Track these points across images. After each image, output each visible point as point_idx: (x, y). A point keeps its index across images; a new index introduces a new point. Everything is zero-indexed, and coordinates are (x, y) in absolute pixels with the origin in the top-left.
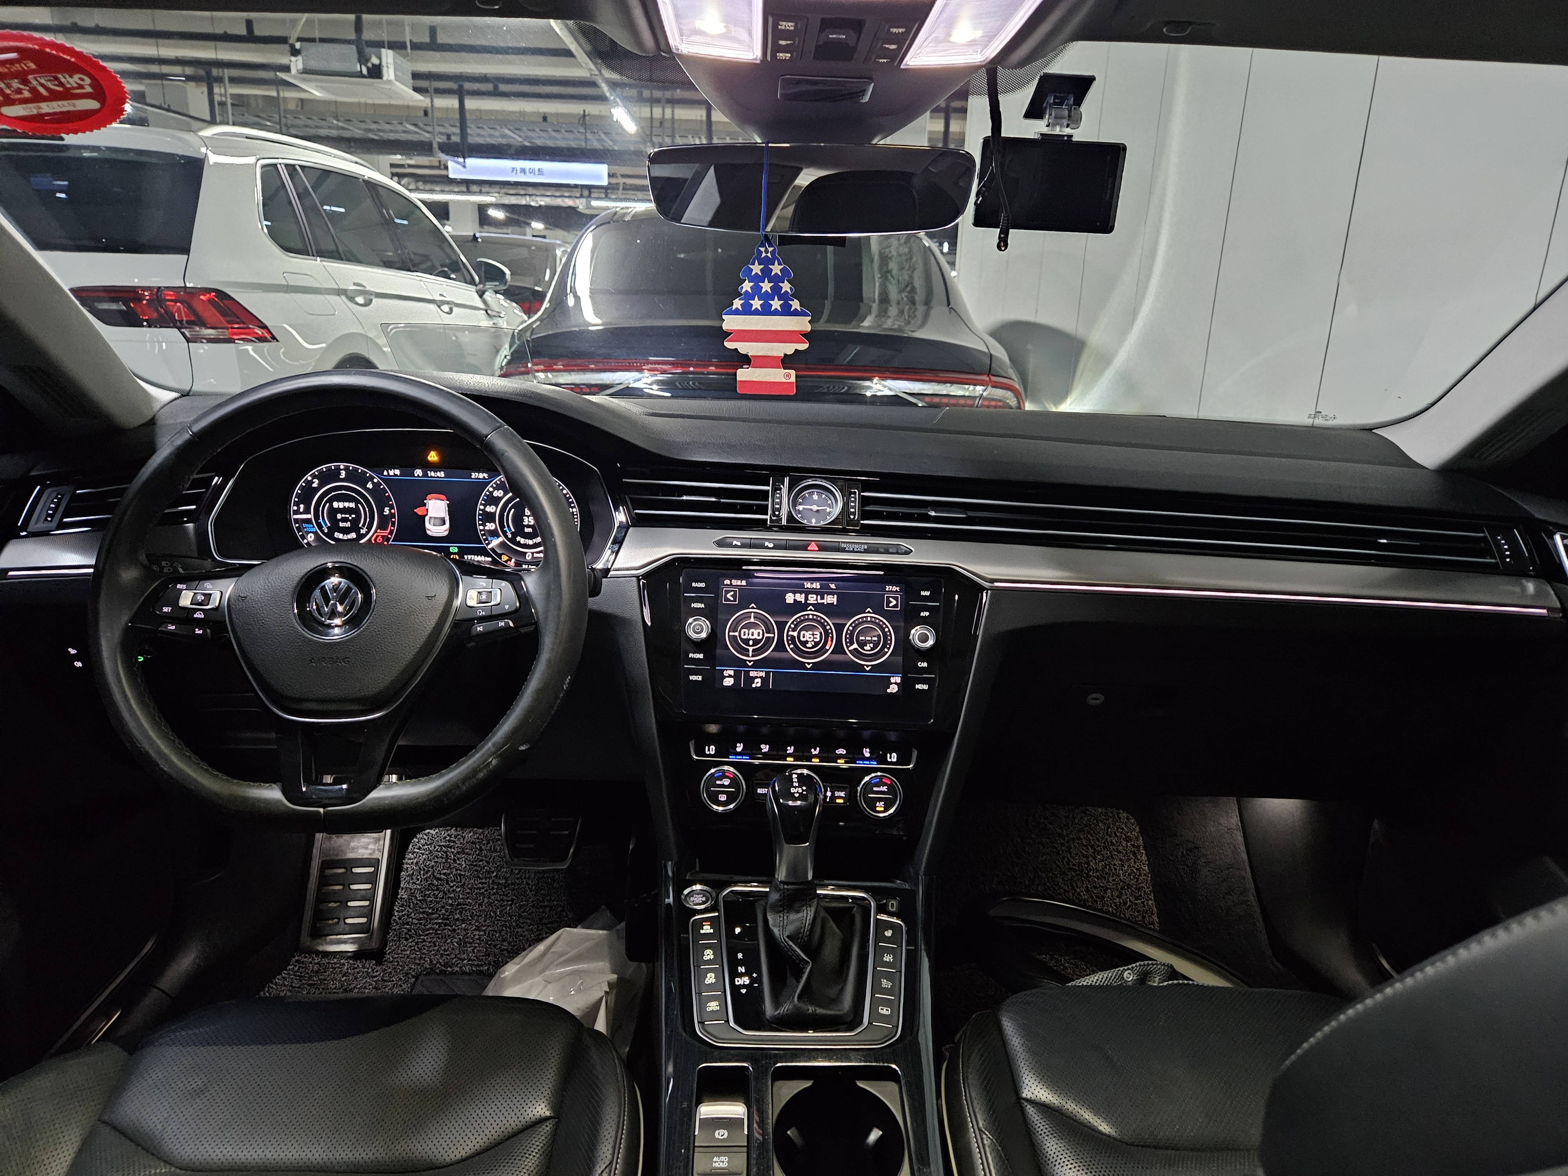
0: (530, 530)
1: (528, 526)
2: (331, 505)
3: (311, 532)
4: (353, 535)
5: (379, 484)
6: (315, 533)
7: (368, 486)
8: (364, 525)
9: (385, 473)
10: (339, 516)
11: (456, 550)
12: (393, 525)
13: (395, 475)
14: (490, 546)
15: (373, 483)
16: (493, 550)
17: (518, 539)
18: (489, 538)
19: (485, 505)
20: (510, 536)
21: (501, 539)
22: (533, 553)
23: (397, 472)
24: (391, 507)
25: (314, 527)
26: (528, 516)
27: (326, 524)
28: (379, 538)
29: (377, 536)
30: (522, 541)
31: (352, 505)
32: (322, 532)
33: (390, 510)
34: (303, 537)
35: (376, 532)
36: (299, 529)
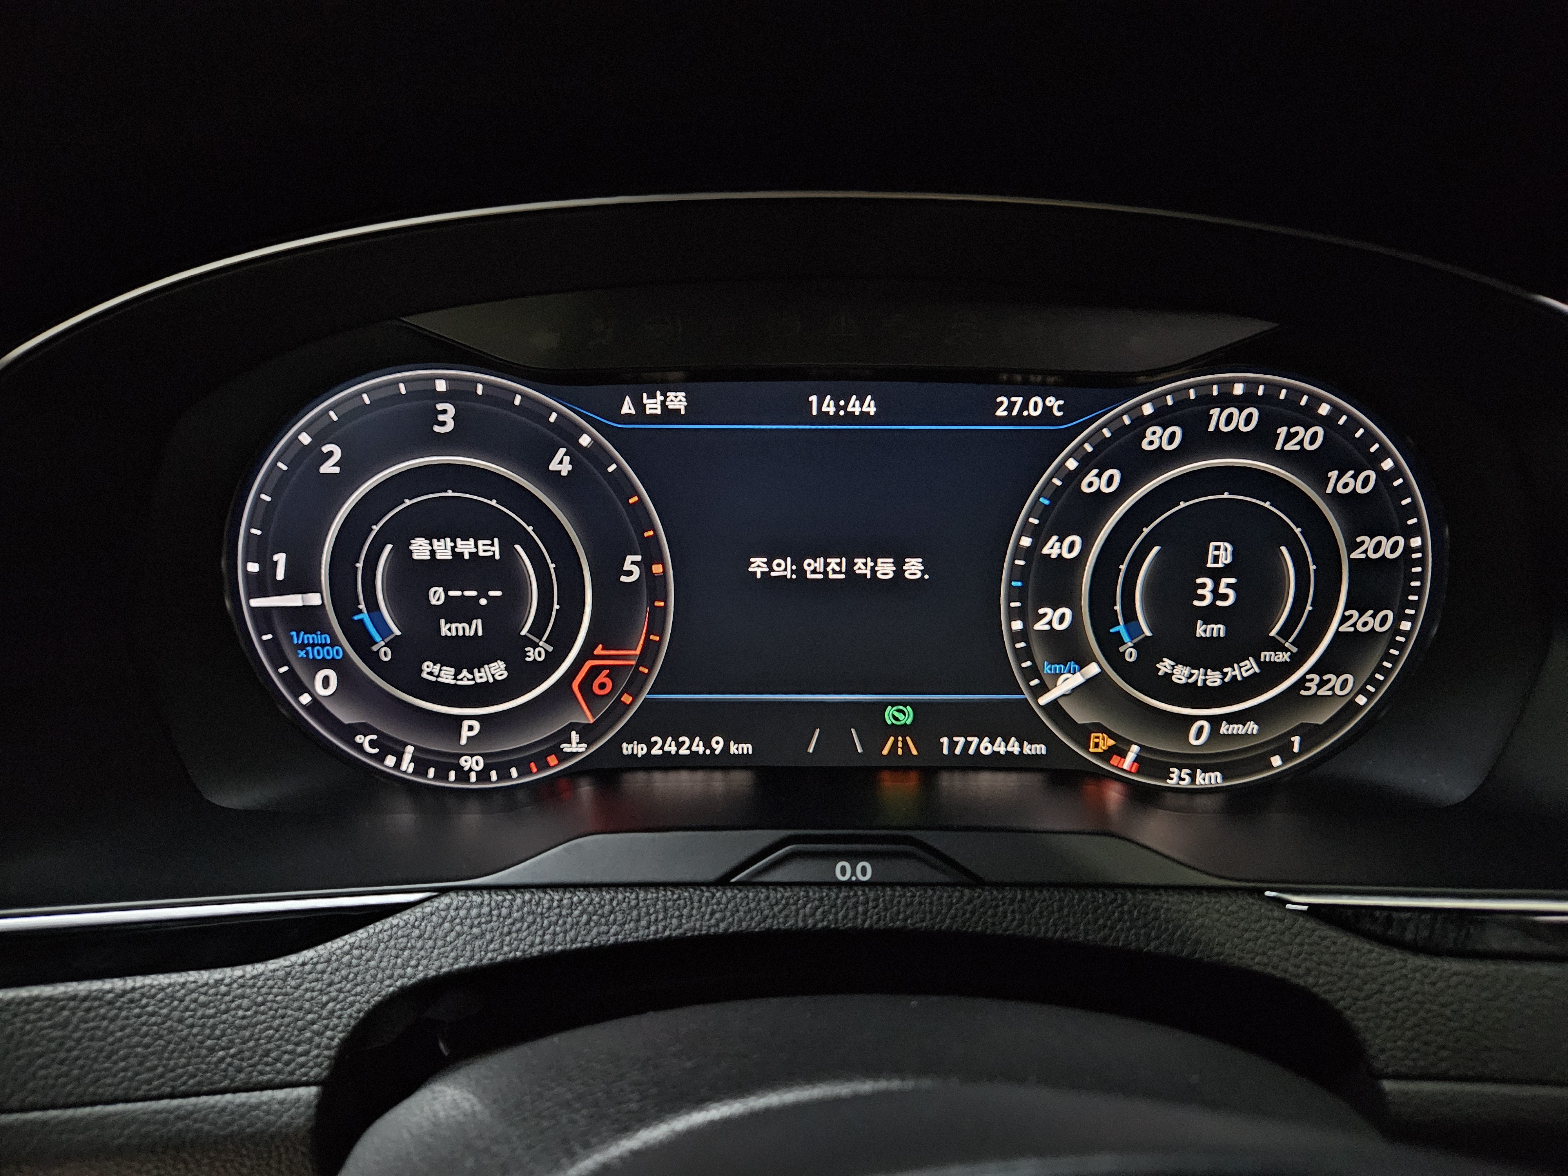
0: (1218, 630)
1: (1211, 614)
2: (403, 553)
3: (324, 664)
4: (497, 670)
5: (596, 453)
6: (342, 666)
7: (554, 466)
8: (538, 629)
9: (627, 408)
10: (437, 596)
11: (907, 717)
12: (656, 626)
13: (668, 414)
14: (1044, 700)
15: (576, 452)
16: (1054, 708)
17: (1165, 666)
18: (1046, 669)
19: (1040, 536)
20: (1131, 655)
21: (1093, 669)
22: (1215, 721)
23: (678, 401)
24: (651, 555)
25: (335, 642)
26: (1216, 575)
27: (384, 630)
28: (601, 678)
29: (595, 671)
30: (1181, 674)
31: (488, 548)
32: (372, 660)
33: (645, 566)
34: (298, 687)
35: (586, 653)
36: (278, 659)
